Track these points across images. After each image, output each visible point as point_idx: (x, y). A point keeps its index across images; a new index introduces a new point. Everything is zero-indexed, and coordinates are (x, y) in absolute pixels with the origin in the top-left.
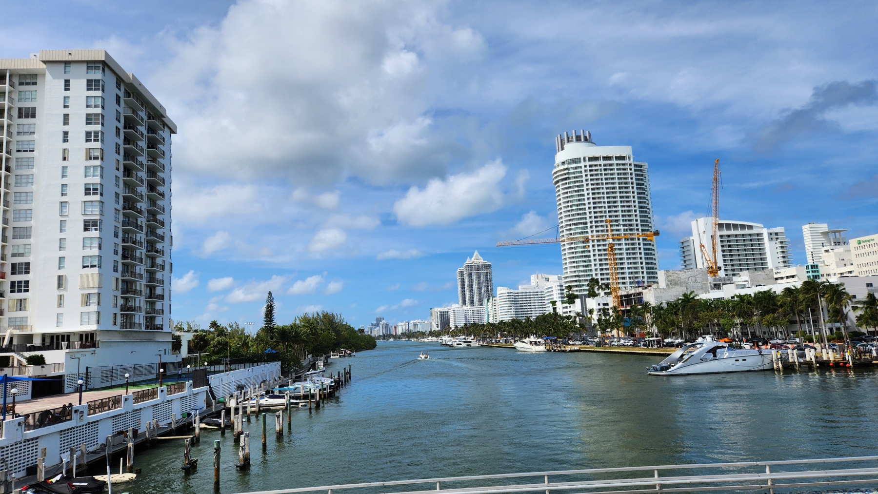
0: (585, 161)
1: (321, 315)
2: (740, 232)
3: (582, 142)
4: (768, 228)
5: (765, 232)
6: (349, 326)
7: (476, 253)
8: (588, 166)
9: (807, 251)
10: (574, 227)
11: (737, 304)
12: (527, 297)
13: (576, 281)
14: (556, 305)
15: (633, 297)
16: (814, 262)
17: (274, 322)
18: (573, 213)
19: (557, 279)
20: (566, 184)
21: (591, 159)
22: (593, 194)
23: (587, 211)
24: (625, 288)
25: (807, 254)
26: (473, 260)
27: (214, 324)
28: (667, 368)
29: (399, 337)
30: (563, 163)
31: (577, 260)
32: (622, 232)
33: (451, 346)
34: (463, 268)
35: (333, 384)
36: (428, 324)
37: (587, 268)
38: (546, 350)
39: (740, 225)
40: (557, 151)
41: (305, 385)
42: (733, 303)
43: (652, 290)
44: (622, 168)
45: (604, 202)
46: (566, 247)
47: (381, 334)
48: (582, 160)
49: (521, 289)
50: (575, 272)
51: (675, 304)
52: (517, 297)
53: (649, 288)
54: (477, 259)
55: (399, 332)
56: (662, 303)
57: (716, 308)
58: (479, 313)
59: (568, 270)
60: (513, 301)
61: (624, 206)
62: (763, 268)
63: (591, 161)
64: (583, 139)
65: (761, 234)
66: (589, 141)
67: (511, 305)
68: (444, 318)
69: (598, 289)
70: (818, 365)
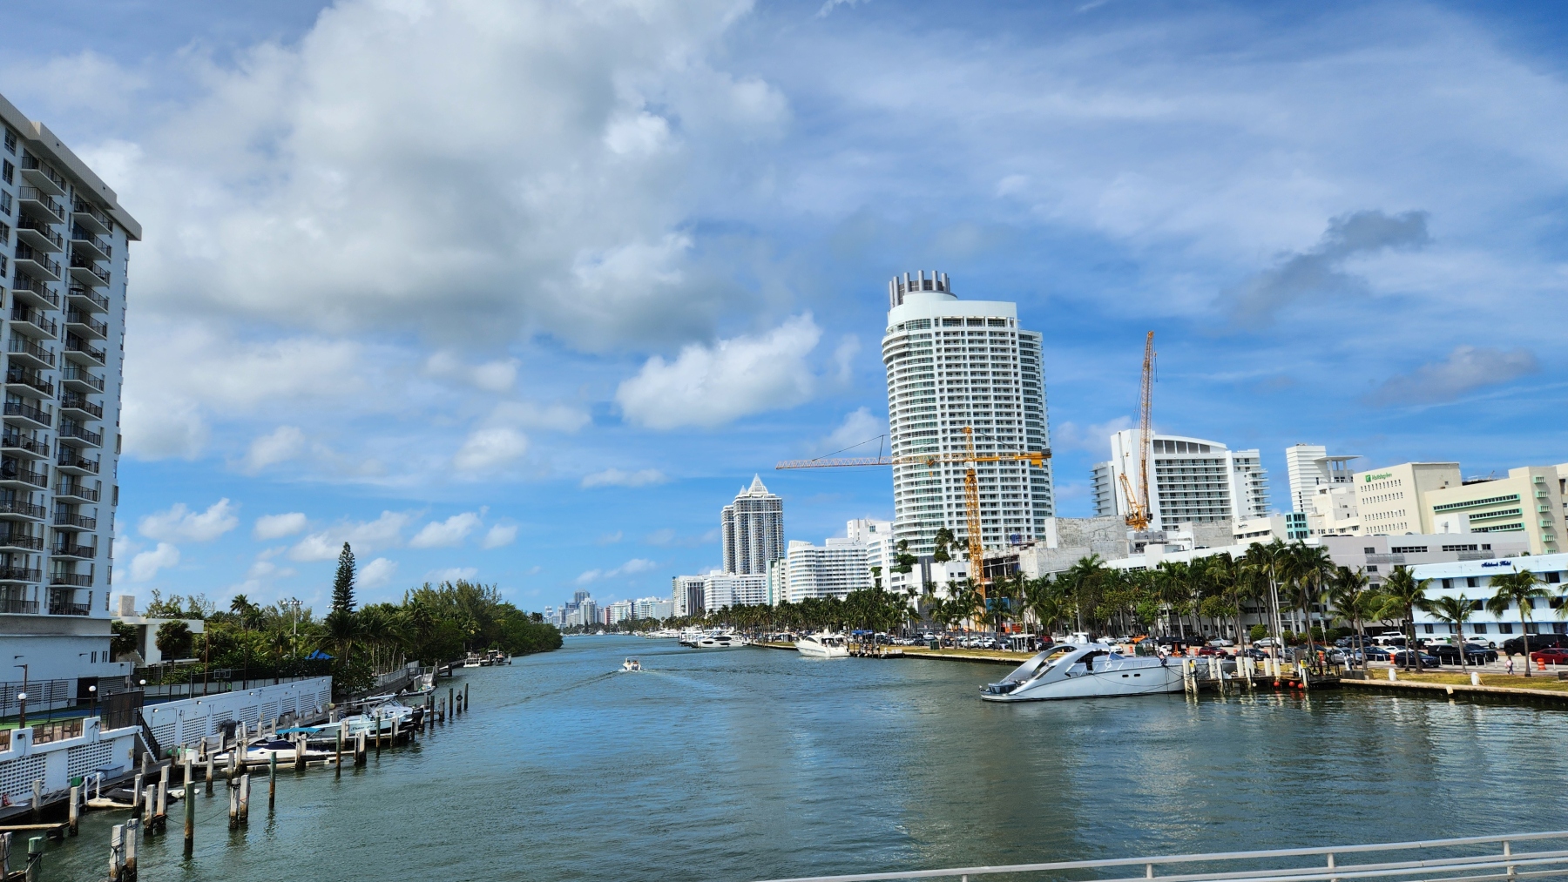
0: (937, 325)
1: (456, 588)
2: (1188, 455)
3: (935, 292)
4: (1234, 451)
5: (1229, 457)
6: (513, 607)
7: (756, 479)
8: (942, 334)
9: (1292, 491)
10: (915, 438)
11: (1163, 579)
12: (839, 559)
13: (916, 533)
14: (880, 574)
15: (1005, 563)
16: (1302, 510)
17: (352, 599)
18: (914, 414)
19: (890, 529)
20: (904, 363)
21: (947, 322)
22: (949, 382)
23: (939, 412)
24: (998, 546)
25: (1293, 495)
26: (750, 492)
27: (240, 602)
28: (1012, 688)
29: (615, 629)
30: (901, 327)
31: (919, 496)
32: (996, 450)
33: (694, 645)
34: (733, 506)
35: (410, 720)
36: (667, 604)
37: (935, 511)
38: (848, 654)
39: (1189, 443)
40: (892, 305)
41: (351, 723)
42: (1156, 577)
43: (1034, 551)
44: (999, 340)
45: (967, 398)
46: (901, 473)
47: (583, 623)
48: (933, 323)
49: (830, 544)
50: (915, 516)
51: (1068, 577)
52: (821, 559)
53: (1031, 548)
54: (757, 490)
55: (615, 619)
56: (1048, 574)
57: (1133, 583)
58: (758, 585)
59: (904, 514)
60: (814, 565)
61: (1001, 406)
62: (1223, 518)
63: (948, 325)
64: (935, 287)
65: (1222, 460)
66: (945, 289)
67: (810, 573)
68: (696, 593)
69: (952, 548)
70: (1254, 685)
